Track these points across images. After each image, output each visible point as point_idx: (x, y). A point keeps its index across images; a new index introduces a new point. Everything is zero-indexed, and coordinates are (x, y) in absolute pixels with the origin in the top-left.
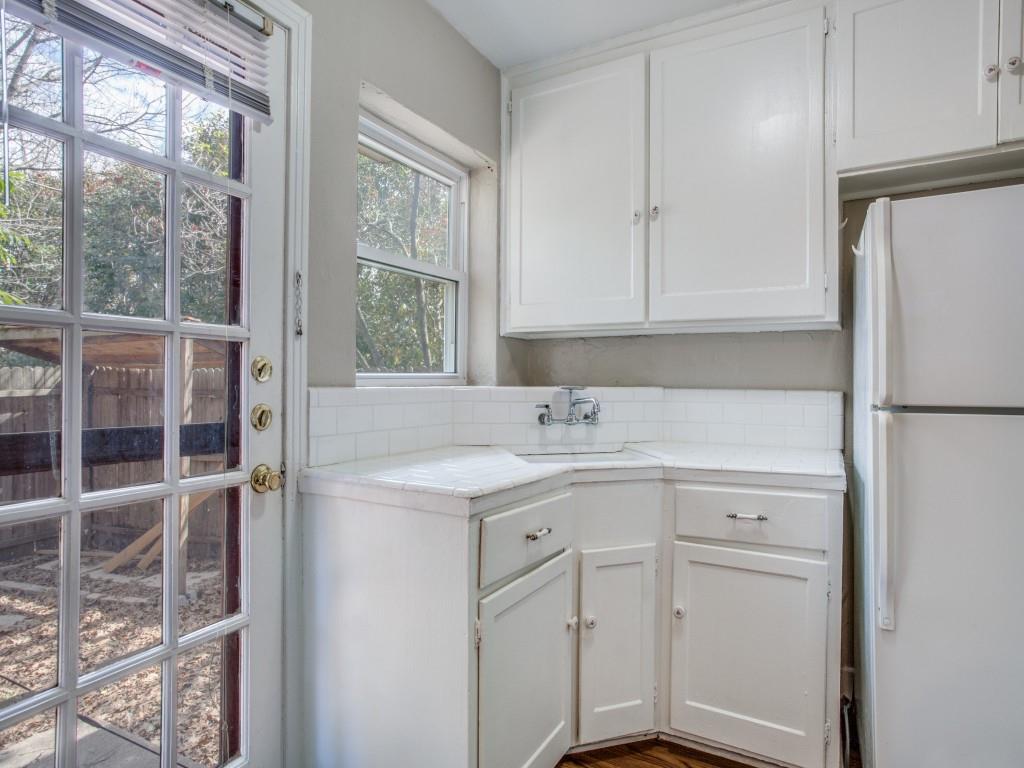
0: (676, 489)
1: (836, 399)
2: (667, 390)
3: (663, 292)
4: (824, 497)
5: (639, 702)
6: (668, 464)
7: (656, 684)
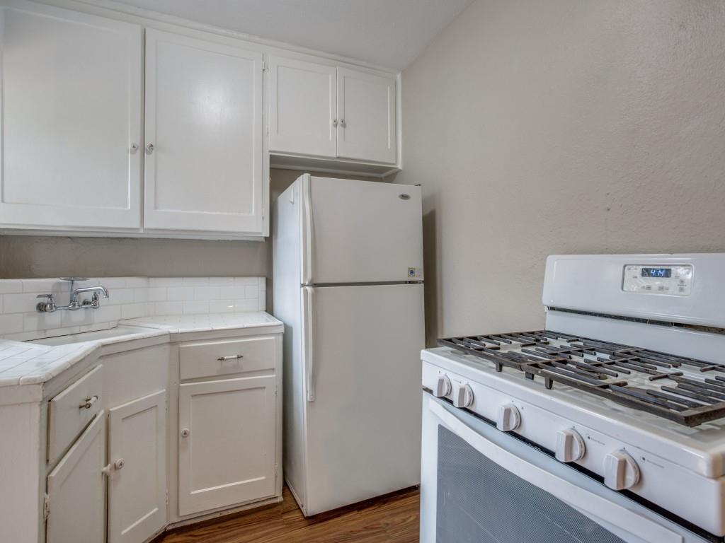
0: (179, 348)
1: (260, 283)
2: (151, 279)
3: (156, 208)
4: (273, 338)
5: (156, 509)
6: (173, 330)
7: (167, 491)
